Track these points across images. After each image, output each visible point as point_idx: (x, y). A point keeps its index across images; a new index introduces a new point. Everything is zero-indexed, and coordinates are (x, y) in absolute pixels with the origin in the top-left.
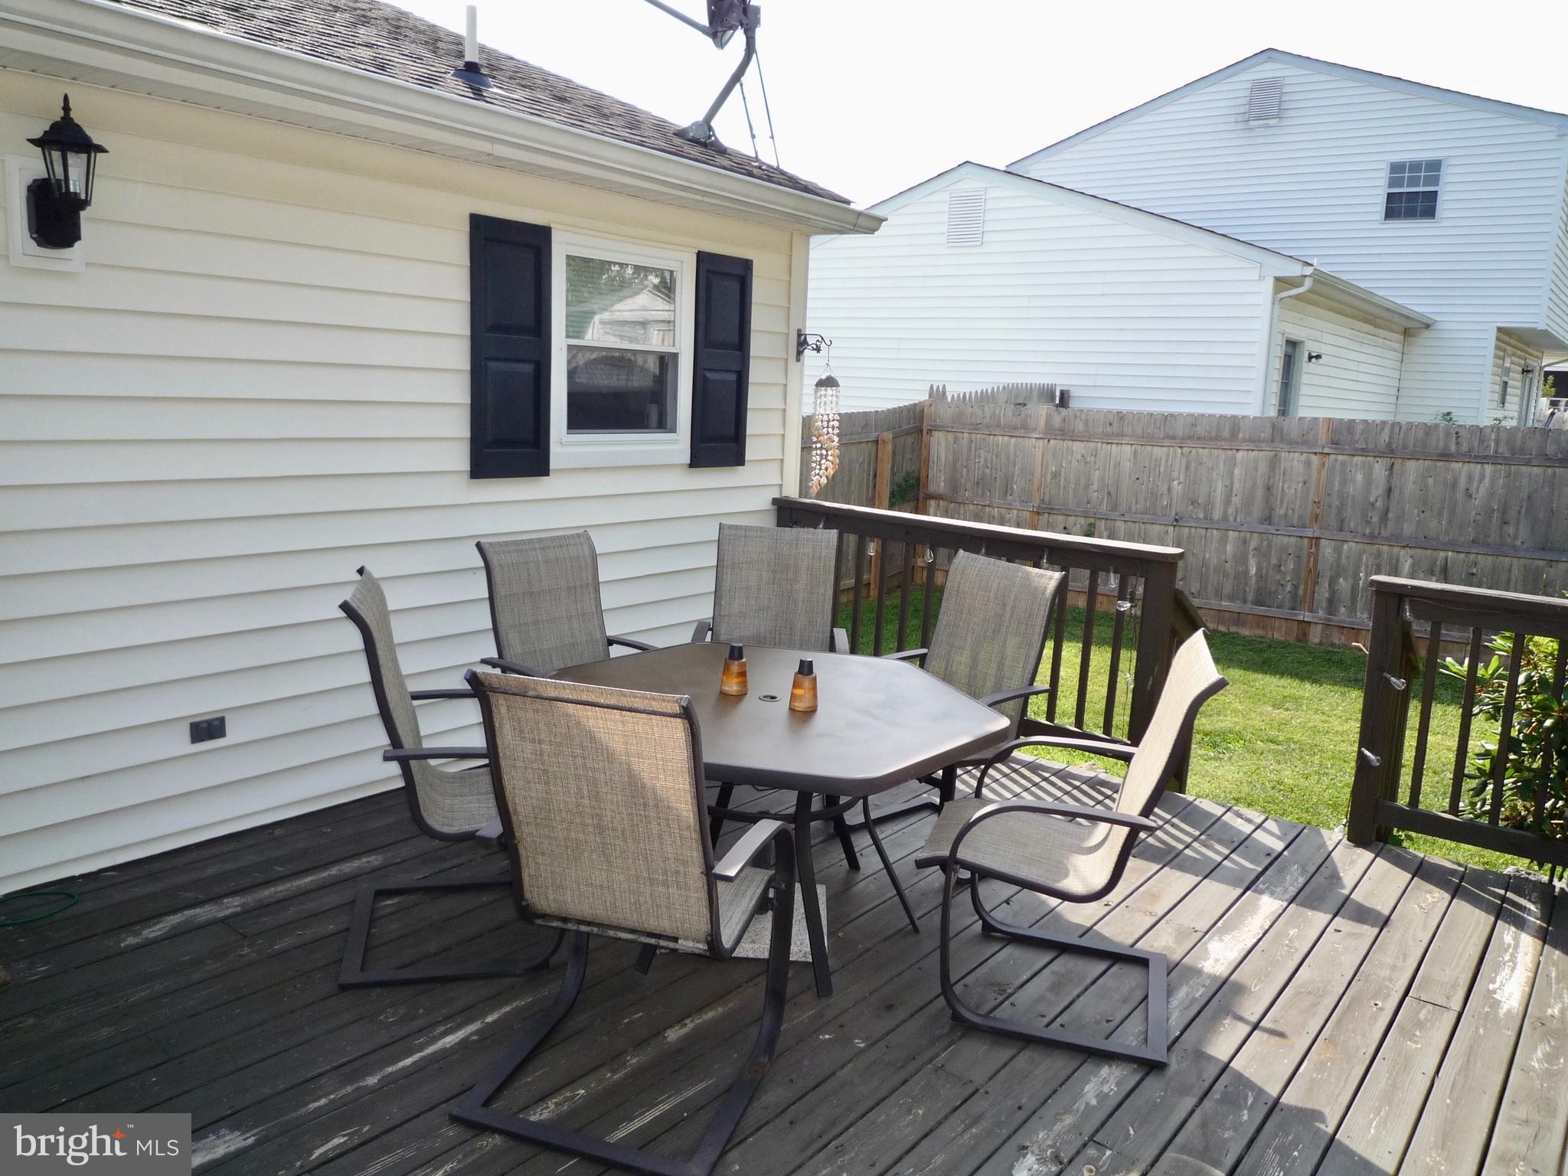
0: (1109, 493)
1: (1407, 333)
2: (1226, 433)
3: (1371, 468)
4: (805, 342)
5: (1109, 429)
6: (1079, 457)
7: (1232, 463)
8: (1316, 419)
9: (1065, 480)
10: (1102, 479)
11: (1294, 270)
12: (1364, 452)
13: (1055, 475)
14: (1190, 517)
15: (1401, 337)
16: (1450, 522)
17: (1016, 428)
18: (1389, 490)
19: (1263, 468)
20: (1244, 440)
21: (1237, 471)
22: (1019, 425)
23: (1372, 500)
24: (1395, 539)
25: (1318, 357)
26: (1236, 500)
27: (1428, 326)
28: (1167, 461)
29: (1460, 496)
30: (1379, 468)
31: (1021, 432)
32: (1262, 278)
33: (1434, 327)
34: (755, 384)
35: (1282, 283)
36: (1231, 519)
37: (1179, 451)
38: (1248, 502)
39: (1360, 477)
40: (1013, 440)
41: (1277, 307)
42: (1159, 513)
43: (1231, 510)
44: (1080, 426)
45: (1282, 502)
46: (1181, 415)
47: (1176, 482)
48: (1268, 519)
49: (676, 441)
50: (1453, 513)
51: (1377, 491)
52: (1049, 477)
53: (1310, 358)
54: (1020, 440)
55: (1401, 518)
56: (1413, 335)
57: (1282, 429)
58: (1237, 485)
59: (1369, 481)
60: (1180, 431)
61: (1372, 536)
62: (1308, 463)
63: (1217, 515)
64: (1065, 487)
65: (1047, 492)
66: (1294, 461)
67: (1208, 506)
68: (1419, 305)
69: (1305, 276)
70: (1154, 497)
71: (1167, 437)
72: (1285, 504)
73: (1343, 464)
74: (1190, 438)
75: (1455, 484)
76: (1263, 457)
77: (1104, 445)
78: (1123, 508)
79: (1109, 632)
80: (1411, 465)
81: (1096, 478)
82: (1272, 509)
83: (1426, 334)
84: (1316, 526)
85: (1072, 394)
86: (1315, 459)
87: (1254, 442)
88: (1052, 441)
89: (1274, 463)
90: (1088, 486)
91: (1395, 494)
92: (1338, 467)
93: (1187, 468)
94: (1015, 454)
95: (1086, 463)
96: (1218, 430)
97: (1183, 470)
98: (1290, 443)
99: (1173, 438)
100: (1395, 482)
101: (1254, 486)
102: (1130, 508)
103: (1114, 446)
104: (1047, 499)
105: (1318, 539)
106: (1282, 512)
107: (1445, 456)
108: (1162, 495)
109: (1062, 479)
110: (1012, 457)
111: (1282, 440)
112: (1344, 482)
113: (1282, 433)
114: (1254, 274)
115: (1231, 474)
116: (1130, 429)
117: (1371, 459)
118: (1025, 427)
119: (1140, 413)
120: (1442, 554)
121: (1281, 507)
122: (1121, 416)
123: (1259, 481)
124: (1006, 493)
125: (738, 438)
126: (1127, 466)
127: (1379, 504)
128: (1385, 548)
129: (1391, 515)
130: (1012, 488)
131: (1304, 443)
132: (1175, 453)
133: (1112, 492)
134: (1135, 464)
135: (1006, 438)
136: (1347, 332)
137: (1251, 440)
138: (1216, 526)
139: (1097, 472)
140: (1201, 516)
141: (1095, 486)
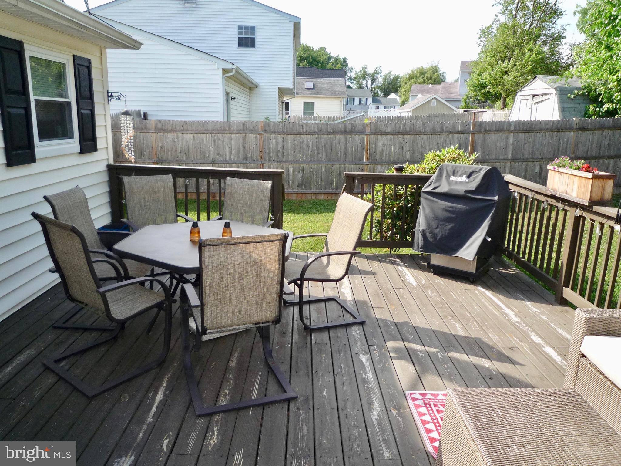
0: (185, 153)
1: (250, 89)
2: (227, 128)
3: (277, 139)
4: (111, 96)
5: (182, 128)
6: (171, 140)
7: (230, 139)
8: (257, 122)
9: (167, 149)
10: (182, 148)
11: (229, 66)
12: (274, 133)
13: (162, 147)
14: (218, 160)
15: (248, 91)
16: (303, 155)
17: (142, 129)
18: (284, 146)
19: (241, 140)
20: (234, 130)
21: (232, 142)
22: (143, 127)
23: (279, 149)
24: (287, 162)
25: (234, 98)
26: (233, 152)
27: (257, 87)
28: (206, 139)
29: (305, 146)
30: (280, 138)
31: (145, 130)
32: (218, 69)
33: (259, 87)
34: (97, 114)
35: (225, 71)
36: (233, 159)
37: (210, 135)
38: (238, 152)
39: (274, 142)
40: (141, 134)
41: (224, 80)
42: (206, 159)
43: (232, 156)
44: (170, 127)
45: (249, 152)
46: (209, 122)
47: (211, 147)
48: (246, 159)
49: (74, 143)
50: (303, 152)
51: (280, 146)
52: (159, 148)
53: (232, 99)
54: (145, 134)
55: (288, 154)
56: (253, 90)
57: (246, 125)
58: (233, 147)
59: (277, 143)
60: (210, 128)
61: (280, 161)
62: (256, 137)
63: (227, 158)
64: (167, 152)
65: (160, 155)
66: (252, 137)
67: (224, 155)
68: (256, 79)
69: (233, 69)
70: (203, 153)
71: (205, 130)
72: (251, 153)
73: (268, 137)
74: (214, 130)
75: (303, 142)
76: (241, 136)
77: (181, 134)
78: (192, 158)
79: (195, 206)
80: (289, 136)
81: (179, 147)
82: (246, 155)
83: (256, 89)
84: (262, 160)
85: (148, 114)
86: (258, 136)
87: (238, 131)
88: (159, 134)
89: (245, 138)
90: (176, 151)
91: (286, 146)
92: (266, 138)
93: (214, 142)
94: (143, 139)
95: (174, 142)
96: (224, 126)
97: (213, 142)
98: (250, 131)
99: (208, 130)
100: (285, 143)
101: (239, 148)
102: (194, 158)
103: (185, 135)
104: (160, 157)
105: (263, 164)
106: (250, 156)
107: (299, 133)
108: (206, 152)
109: (165, 149)
110: (142, 141)
111: (247, 130)
112: (269, 144)
113: (246, 127)
114: (215, 67)
115: (231, 143)
116: (190, 127)
117: (277, 135)
118: (146, 128)
119: (193, 121)
120: (302, 165)
121: (249, 154)
122: (186, 123)
123: (241, 145)
124: (141, 156)
125: (94, 139)
126: (191, 142)
127: (281, 150)
128: (284, 165)
129: (285, 154)
130: (144, 154)
131: (255, 131)
132: (209, 136)
133: (187, 153)
134: (194, 141)
135: (138, 133)
136: (238, 89)
137: (237, 131)
138: (228, 162)
139: (179, 145)
140: (222, 159)
141: (179, 151)
